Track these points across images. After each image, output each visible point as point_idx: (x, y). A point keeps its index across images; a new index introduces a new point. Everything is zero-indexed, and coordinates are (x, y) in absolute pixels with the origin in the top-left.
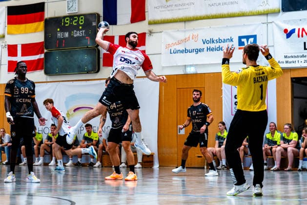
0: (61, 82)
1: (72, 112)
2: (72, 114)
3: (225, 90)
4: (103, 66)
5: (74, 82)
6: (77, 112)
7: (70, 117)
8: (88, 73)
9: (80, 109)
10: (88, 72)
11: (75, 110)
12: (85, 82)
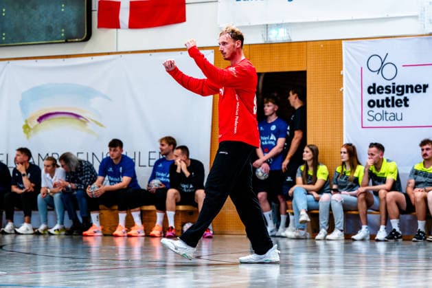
0: (11, 62)
1: (36, 123)
2: (36, 126)
3: (349, 75)
4: (99, 26)
5: (39, 60)
6: (44, 122)
7: (32, 132)
8: (66, 42)
9: (50, 117)
10: (68, 40)
11: (40, 119)
12: (61, 60)
